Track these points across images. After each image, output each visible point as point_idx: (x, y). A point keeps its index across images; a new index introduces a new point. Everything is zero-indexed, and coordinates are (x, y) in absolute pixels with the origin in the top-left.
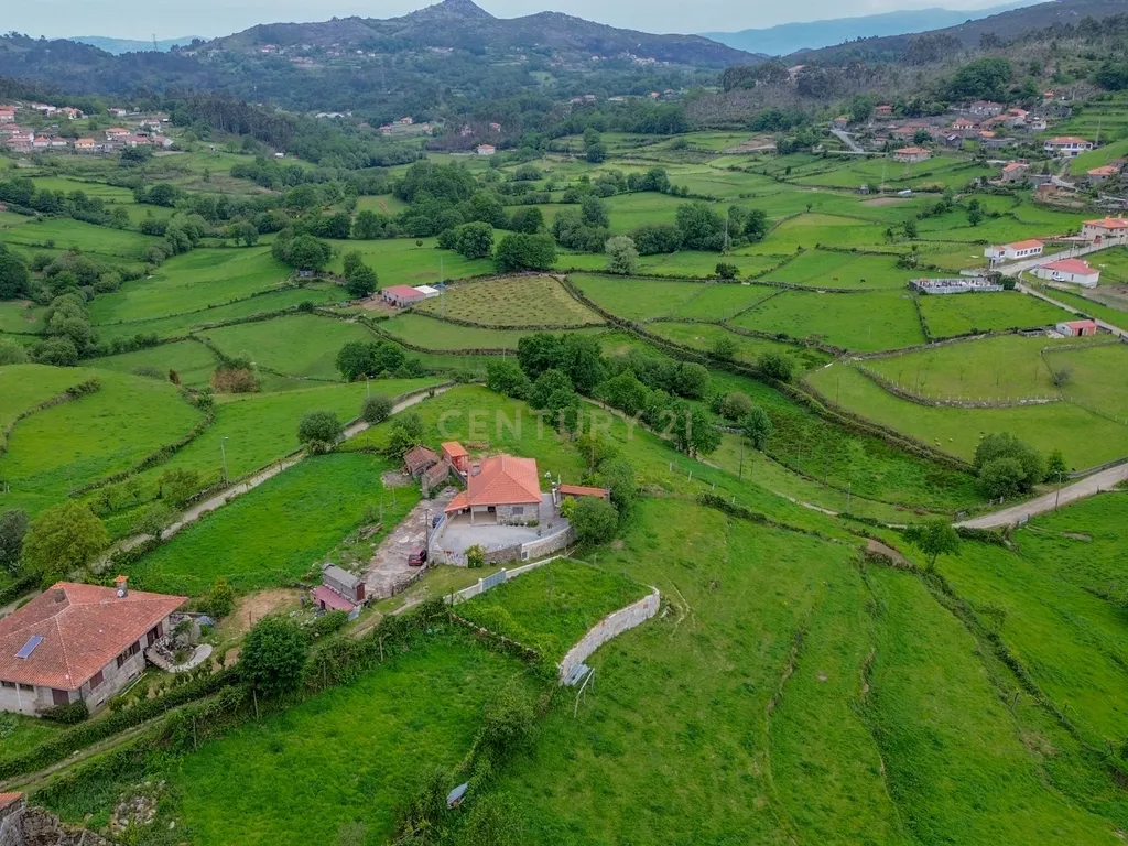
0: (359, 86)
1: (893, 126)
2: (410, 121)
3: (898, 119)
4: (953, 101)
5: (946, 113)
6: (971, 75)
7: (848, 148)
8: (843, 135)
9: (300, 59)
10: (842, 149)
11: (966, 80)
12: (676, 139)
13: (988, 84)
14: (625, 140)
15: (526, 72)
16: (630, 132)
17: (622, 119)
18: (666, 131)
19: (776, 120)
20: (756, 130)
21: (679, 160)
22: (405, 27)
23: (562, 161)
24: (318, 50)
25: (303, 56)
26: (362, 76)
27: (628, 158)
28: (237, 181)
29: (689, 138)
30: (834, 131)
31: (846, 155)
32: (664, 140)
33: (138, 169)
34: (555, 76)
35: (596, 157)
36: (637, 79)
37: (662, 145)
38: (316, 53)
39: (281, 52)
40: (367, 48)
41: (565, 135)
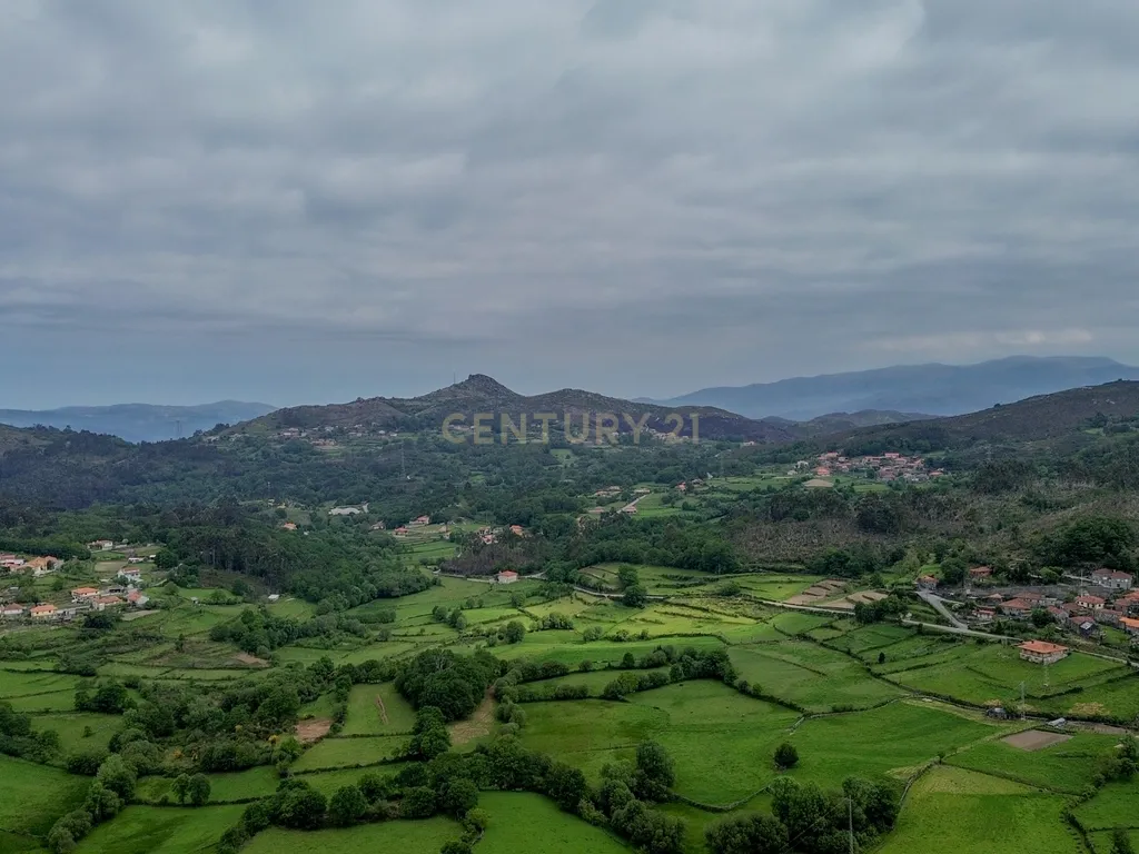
0: (378, 471)
1: (997, 596)
2: (426, 520)
3: (1002, 585)
4: (1067, 565)
5: (1061, 580)
6: (1085, 536)
7: (946, 622)
8: (935, 600)
9: (321, 441)
10: (938, 622)
11: (1079, 542)
12: (725, 583)
13: (1108, 548)
14: (664, 576)
15: (547, 452)
16: (671, 565)
17: (660, 552)
18: (712, 569)
19: (842, 563)
20: (818, 574)
21: (733, 612)
22: (428, 406)
23: (595, 604)
24: (341, 431)
25: (325, 438)
26: (382, 459)
27: (671, 604)
28: (217, 646)
29: (740, 580)
30: (923, 594)
31: (948, 634)
32: (712, 581)
33: (99, 641)
34: (576, 454)
35: (633, 601)
36: (661, 466)
37: (709, 588)
38: (339, 434)
39: (303, 435)
40: (389, 427)
41: (595, 562)
